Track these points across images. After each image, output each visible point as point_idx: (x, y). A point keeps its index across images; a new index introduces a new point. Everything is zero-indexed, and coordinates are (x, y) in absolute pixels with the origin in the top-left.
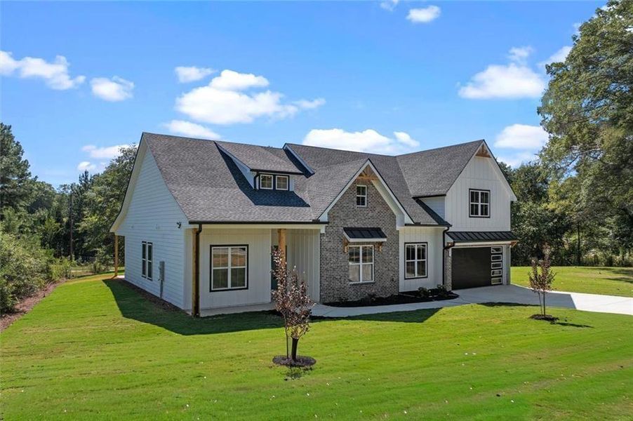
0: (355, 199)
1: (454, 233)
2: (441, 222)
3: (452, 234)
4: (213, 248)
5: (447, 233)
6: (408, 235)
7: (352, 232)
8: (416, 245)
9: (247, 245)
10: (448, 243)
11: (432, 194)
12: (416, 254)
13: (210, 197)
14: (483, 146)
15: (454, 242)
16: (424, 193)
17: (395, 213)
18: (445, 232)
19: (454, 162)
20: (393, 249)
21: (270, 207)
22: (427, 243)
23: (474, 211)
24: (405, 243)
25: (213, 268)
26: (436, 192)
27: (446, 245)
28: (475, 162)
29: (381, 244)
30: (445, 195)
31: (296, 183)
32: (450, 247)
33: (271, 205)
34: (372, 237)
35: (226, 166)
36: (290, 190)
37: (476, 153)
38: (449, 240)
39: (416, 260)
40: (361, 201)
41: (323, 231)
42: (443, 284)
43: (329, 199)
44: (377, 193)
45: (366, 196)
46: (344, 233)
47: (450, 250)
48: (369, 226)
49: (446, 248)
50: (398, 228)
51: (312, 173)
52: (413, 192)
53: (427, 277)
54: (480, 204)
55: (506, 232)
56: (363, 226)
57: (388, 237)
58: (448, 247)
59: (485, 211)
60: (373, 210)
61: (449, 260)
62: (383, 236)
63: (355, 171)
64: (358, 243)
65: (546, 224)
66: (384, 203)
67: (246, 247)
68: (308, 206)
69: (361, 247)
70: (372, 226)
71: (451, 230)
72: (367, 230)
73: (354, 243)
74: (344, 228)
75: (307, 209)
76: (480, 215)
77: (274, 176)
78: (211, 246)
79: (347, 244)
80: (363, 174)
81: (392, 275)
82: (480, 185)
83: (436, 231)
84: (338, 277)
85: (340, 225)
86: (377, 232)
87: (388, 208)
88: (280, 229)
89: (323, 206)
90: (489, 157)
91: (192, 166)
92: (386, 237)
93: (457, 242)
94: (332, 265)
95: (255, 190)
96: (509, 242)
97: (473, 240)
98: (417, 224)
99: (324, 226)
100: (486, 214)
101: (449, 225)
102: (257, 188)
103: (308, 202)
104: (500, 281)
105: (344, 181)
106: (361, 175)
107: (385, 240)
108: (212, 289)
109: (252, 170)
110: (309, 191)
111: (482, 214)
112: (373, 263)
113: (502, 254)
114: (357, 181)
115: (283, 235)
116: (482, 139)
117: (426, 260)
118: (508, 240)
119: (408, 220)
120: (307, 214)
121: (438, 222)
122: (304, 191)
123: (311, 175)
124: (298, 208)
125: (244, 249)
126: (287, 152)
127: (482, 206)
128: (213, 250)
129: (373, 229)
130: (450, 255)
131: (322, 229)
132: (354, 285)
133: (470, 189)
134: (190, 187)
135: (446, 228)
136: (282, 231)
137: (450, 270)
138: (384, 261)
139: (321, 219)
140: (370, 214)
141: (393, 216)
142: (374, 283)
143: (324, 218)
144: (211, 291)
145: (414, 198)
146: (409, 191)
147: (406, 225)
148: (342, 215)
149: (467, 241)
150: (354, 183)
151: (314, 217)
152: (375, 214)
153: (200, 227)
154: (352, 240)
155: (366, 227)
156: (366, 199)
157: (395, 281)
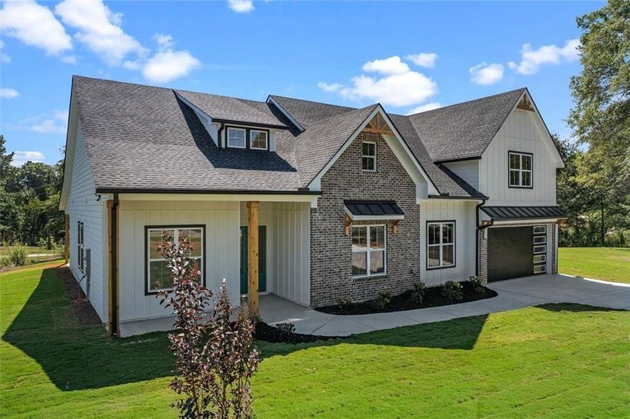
0: (360, 160)
1: (490, 207)
2: (475, 194)
3: (488, 210)
4: (149, 230)
5: (482, 209)
6: (431, 210)
7: (357, 206)
8: (441, 224)
9: (204, 226)
10: (483, 221)
11: (461, 157)
12: (440, 235)
13: (147, 156)
14: (525, 96)
15: (492, 220)
16: (449, 156)
17: (414, 181)
18: (478, 206)
19: (487, 117)
20: (413, 230)
21: (236, 170)
22: (455, 221)
23: (513, 180)
24: (427, 222)
25: (150, 260)
26: (467, 154)
27: (480, 224)
28: (516, 116)
29: (396, 222)
30: (479, 158)
31: (278, 141)
32: (486, 226)
33: (239, 168)
34: (385, 213)
35: (183, 118)
36: (271, 150)
37: (517, 104)
38: (484, 217)
39: (441, 245)
40: (367, 164)
41: (314, 205)
42: (477, 275)
43: (324, 159)
44: (390, 153)
45: (375, 157)
46: (345, 208)
47: (486, 230)
48: (380, 199)
49: (480, 228)
50: (418, 201)
51: (302, 129)
52: (434, 156)
53: (455, 266)
54: (521, 170)
55: (551, 207)
56: (371, 199)
57: (407, 214)
58: (484, 227)
59: (527, 181)
60: (384, 177)
61: (485, 243)
62: (399, 212)
63: (360, 121)
64: (364, 222)
65: (568, 200)
66: (400, 167)
67: (202, 229)
68: (294, 170)
69: (368, 227)
70: (384, 199)
71: (487, 204)
72: (377, 203)
73: (359, 222)
74: (345, 201)
75: (293, 174)
76: (521, 185)
77: (248, 130)
78: (146, 228)
79: (349, 224)
80: (371, 124)
81: (410, 265)
82: (522, 147)
83: (467, 205)
84: (337, 270)
85: (339, 196)
86: (390, 206)
87: (405, 175)
88: (250, 202)
89: (315, 169)
90: (532, 110)
91: (131, 117)
92: (403, 213)
93: (497, 220)
94: (328, 253)
95: (220, 148)
96: (556, 220)
97: (515, 218)
98: (445, 196)
99: (316, 198)
100: (528, 184)
101: (485, 198)
102: (223, 146)
103: (294, 165)
104: (543, 269)
105: (345, 134)
106: (368, 126)
107: (402, 217)
108: (149, 291)
109: (214, 120)
110: (297, 152)
111: (524, 183)
112: (385, 249)
113: (545, 234)
114: (362, 135)
115: (254, 211)
116: (525, 87)
117: (453, 244)
118: (555, 216)
119: (432, 190)
120: (291, 181)
121: (470, 194)
122: (289, 152)
123: (300, 132)
124: (279, 173)
125: (199, 231)
126: (272, 106)
127: (523, 173)
128: (149, 233)
129: (386, 202)
130: (486, 237)
131: (313, 201)
132: (359, 280)
133: (509, 151)
134: (121, 142)
135: (481, 202)
136: (252, 205)
137: (486, 256)
138: (400, 246)
139: (312, 187)
140: (381, 182)
141: (412, 185)
142: (386, 277)
143: (316, 186)
144: (147, 293)
145: (436, 163)
146: (428, 155)
147: (430, 197)
148: (342, 182)
149: (508, 218)
150: (359, 137)
151: (300, 185)
152: (387, 182)
153: (116, 198)
154: (355, 218)
155: (375, 199)
156: (375, 160)
157: (414, 274)
